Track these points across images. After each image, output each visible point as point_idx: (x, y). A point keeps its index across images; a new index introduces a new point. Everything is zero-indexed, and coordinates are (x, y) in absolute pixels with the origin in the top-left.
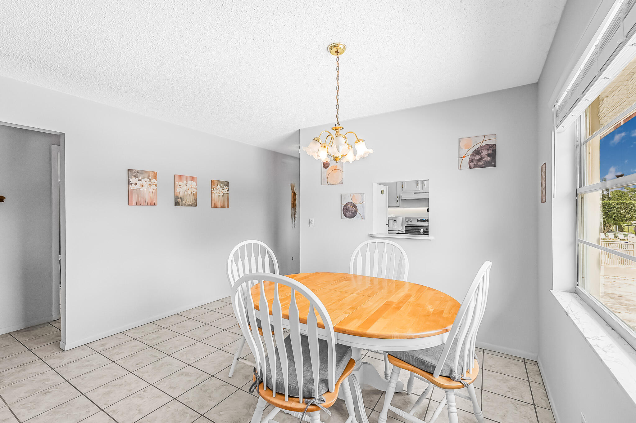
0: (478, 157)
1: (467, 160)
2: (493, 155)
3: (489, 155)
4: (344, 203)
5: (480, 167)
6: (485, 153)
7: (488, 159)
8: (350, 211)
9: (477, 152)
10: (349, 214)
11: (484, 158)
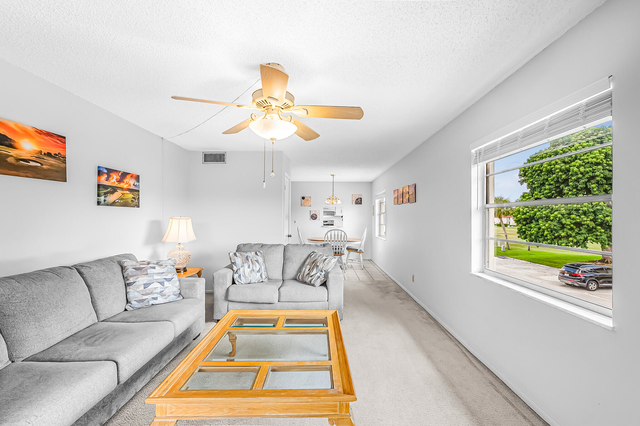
0: (357, 201)
1: (354, 201)
2: (361, 201)
3: (360, 201)
4: (311, 214)
5: (358, 204)
6: (359, 200)
7: (360, 202)
8: (314, 217)
9: (357, 199)
10: (313, 218)
11: (359, 201)
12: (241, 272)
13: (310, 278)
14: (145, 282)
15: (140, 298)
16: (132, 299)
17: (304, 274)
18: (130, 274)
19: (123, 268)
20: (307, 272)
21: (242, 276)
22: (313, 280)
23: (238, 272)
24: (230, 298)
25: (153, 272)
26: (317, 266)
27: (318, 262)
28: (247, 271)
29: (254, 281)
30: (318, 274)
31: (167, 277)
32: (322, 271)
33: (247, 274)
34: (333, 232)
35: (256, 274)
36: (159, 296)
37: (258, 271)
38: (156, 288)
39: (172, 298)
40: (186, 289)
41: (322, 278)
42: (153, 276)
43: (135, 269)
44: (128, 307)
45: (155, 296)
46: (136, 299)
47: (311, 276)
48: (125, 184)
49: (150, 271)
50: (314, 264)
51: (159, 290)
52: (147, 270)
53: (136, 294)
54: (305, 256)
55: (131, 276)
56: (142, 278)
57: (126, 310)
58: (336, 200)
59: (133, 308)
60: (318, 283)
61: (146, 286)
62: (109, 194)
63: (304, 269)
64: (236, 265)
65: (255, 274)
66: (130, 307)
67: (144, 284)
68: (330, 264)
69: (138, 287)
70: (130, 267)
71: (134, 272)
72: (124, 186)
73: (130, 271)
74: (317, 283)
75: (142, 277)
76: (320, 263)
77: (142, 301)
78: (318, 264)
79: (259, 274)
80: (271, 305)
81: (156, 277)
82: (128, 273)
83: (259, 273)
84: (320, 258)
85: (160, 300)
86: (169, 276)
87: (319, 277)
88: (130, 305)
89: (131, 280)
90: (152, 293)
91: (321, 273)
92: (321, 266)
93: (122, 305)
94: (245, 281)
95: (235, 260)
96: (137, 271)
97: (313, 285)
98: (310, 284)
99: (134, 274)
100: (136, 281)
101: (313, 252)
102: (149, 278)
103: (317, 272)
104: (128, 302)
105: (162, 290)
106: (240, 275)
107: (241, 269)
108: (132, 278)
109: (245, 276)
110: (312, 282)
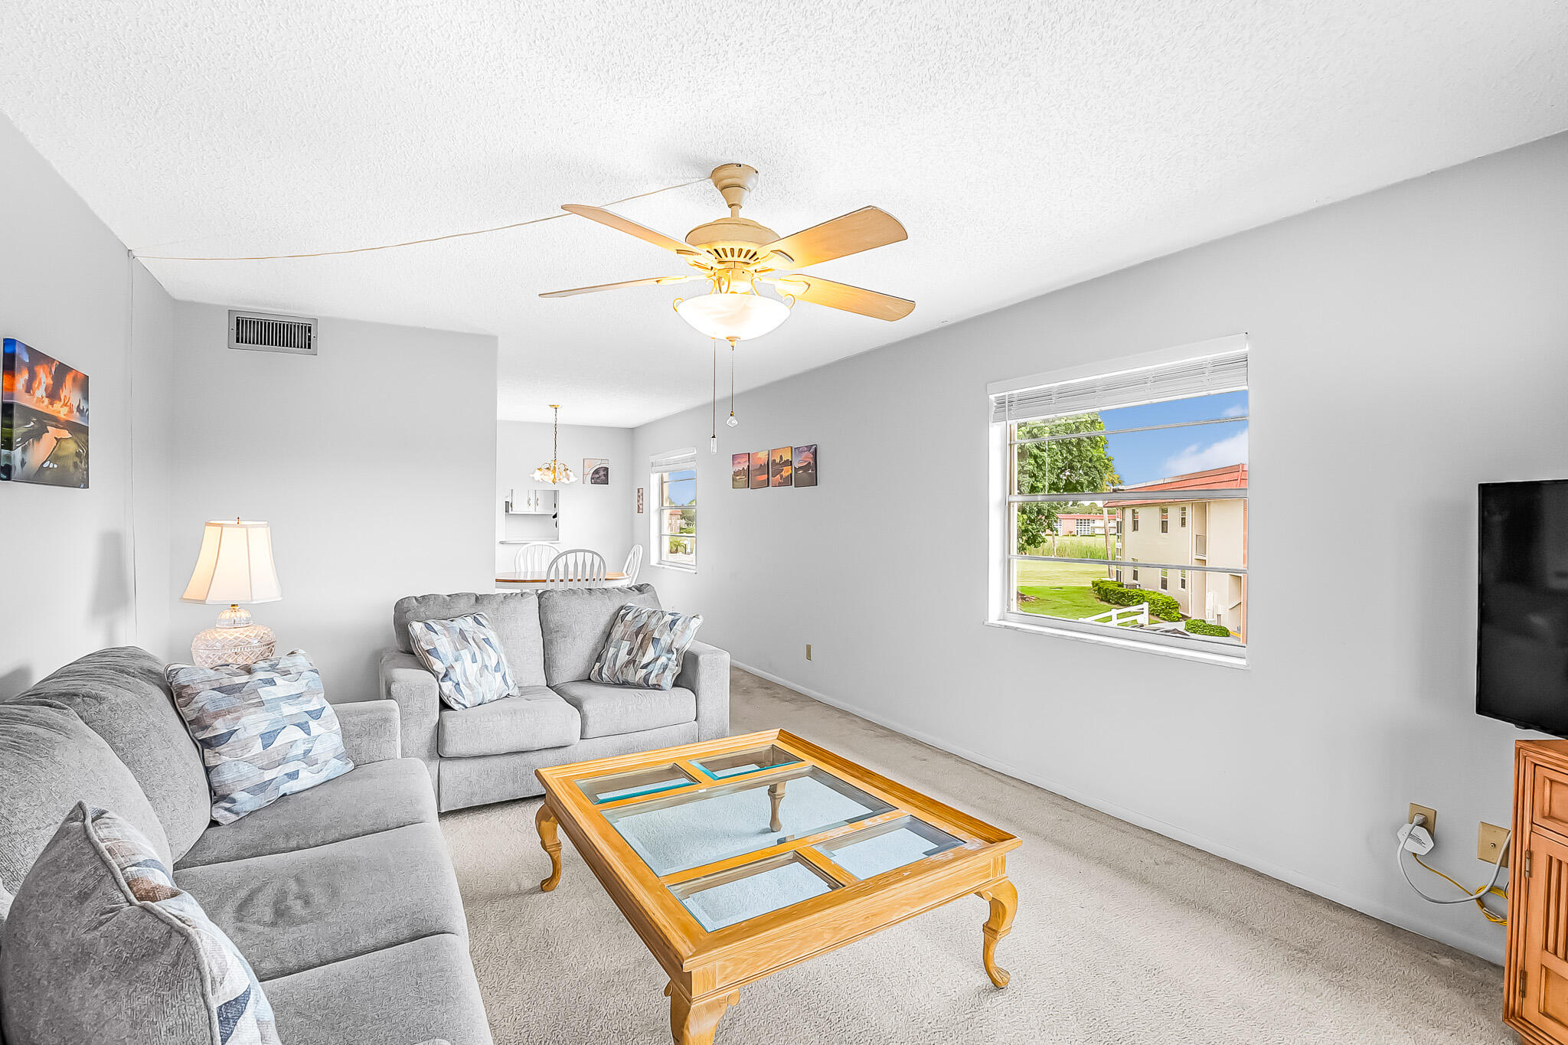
0: (597, 476)
1: (590, 476)
2: (606, 476)
3: (604, 475)
5: (598, 483)
6: (602, 473)
7: (603, 478)
9: (596, 472)
11: (601, 476)
12: (457, 674)
13: (643, 673)
14: (263, 728)
15: (257, 780)
16: (232, 787)
17: (615, 665)
18: (210, 708)
19: (175, 694)
20: (623, 657)
21: (462, 686)
22: (653, 675)
23: (452, 675)
24: (450, 749)
25: (275, 694)
26: (656, 641)
27: (654, 629)
28: (472, 669)
29: (488, 695)
30: (663, 660)
31: (311, 707)
32: (670, 651)
33: (472, 680)
34: (571, 557)
35: (494, 678)
36: (300, 766)
37: (497, 668)
38: (292, 744)
39: (337, 767)
40: (359, 736)
41: (674, 669)
42: (278, 707)
43: (220, 689)
44: (220, 814)
45: (290, 768)
46: (247, 784)
47: (645, 667)
48: (61, 407)
49: (266, 692)
50: (641, 637)
51: (299, 750)
52: (255, 691)
53: (245, 768)
54: (604, 620)
55: (217, 715)
56: (254, 716)
57: (214, 823)
58: (567, 474)
59: (237, 814)
60: (668, 680)
61: (268, 738)
62: (31, 440)
63: (612, 651)
64: (439, 658)
65: (490, 678)
66: (226, 813)
67: (262, 736)
68: (688, 632)
69: (245, 747)
70: (201, 686)
71: (222, 699)
72: (59, 412)
73: (206, 698)
74: (665, 681)
75: (250, 714)
76: (662, 633)
77: (262, 787)
78: (656, 635)
79: (499, 676)
80: (561, 750)
81: (288, 710)
82: (200, 705)
83: (499, 673)
84: (654, 620)
85: (307, 778)
86: (315, 704)
87: (667, 665)
88: (228, 805)
89: (220, 727)
90: (284, 761)
91: (669, 656)
92: (666, 639)
93: (203, 810)
94: (472, 699)
95: (432, 643)
96: (231, 698)
97: (657, 687)
98: (645, 685)
99: (224, 706)
100: (235, 728)
101: (622, 608)
102: (271, 716)
103: (657, 655)
104: (217, 796)
105: (307, 747)
106: (458, 684)
107: (458, 666)
108: (220, 720)
109: (469, 686)
110: (652, 681)
